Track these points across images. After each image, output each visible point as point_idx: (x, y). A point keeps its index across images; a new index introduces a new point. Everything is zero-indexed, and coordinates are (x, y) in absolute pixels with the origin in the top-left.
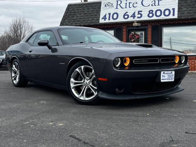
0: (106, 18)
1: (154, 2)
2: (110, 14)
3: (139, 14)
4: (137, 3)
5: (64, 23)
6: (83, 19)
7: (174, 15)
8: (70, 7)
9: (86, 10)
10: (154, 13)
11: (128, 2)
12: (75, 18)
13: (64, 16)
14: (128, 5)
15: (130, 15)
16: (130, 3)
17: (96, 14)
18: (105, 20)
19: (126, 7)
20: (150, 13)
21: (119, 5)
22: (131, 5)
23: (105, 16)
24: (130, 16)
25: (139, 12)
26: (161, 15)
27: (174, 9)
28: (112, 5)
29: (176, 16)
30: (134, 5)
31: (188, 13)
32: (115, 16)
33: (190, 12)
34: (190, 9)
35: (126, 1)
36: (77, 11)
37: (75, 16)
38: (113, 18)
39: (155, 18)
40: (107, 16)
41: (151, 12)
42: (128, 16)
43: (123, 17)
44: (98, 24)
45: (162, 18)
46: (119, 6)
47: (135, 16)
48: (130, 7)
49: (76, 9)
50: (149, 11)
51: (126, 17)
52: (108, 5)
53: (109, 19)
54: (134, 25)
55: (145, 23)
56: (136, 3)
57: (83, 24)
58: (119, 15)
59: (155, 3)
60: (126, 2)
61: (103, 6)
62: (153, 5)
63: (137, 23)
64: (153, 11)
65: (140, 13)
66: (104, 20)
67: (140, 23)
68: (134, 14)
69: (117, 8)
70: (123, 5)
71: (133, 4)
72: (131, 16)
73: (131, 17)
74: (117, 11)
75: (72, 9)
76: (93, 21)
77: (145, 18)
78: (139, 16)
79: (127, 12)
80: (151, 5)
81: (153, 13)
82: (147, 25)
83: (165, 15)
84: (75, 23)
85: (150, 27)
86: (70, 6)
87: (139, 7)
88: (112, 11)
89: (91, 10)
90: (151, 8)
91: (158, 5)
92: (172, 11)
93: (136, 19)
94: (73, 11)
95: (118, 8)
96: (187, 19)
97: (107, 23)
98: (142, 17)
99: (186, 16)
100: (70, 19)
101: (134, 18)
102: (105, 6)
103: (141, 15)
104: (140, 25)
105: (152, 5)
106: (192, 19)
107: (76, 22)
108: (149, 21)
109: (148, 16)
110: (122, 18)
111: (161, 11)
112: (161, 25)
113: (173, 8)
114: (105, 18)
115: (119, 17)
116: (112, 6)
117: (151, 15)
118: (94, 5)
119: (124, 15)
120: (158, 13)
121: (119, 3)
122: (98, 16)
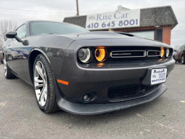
1: (123, 15)
7: (137, 24)
14: (105, 17)
16: (106, 16)
17: (83, 24)
19: (104, 19)
22: (107, 18)
25: (113, 22)
26: (128, 24)
27: (137, 20)
29: (138, 25)
30: (110, 18)
31: (147, 22)
32: (96, 25)
33: (149, 21)
34: (149, 19)
35: (104, 15)
38: (95, 27)
39: (123, 26)
40: (91, 26)
41: (121, 22)
42: (105, 25)
43: (101, 26)
46: (99, 19)
47: (110, 25)
55: (117, 30)
58: (99, 24)
68: (109, 23)
69: (97, 20)
70: (102, 18)
72: (108, 25)
74: (98, 22)
75: (67, 21)
79: (104, 23)
80: (121, 17)
83: (130, 24)
87: (113, 19)
88: (94, 22)
90: (121, 19)
91: (126, 17)
92: (135, 21)
96: (146, 27)
98: (115, 26)
99: (146, 24)
102: (90, 18)
103: (114, 24)
106: (150, 27)
109: (119, 25)
111: (128, 21)
114: (89, 26)
115: (99, 26)
118: (82, 18)
119: (103, 25)
120: (126, 23)
121: (99, 16)
122: (85, 25)
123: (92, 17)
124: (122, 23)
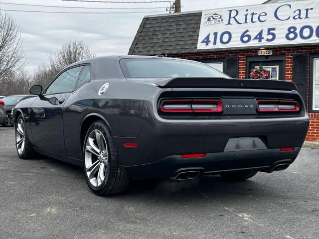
0: (210, 42)
1: (298, 12)
2: (216, 34)
3: (269, 33)
4: (266, 15)
5: (134, 50)
6: (169, 44)
8: (147, 22)
9: (175, 27)
10: (298, 31)
11: (250, 13)
12: (155, 41)
13: (135, 38)
14: (249, 17)
15: (253, 34)
16: (253, 14)
17: (191, 34)
18: (207, 44)
19: (246, 22)
20: (290, 32)
21: (234, 18)
22: (256, 17)
23: (208, 37)
24: (252, 38)
25: (269, 30)
26: (310, 36)
28: (221, 18)
30: (262, 19)
32: (226, 38)
35: (247, 10)
36: (158, 29)
37: (154, 38)
38: (222, 42)
39: (299, 41)
40: (212, 38)
41: (292, 30)
42: (249, 37)
43: (239, 39)
44: (194, 51)
45: (313, 42)
46: (232, 20)
47: (263, 38)
48: (254, 21)
49: (157, 25)
50: (289, 29)
51: (246, 39)
52: (213, 18)
53: (215, 43)
54: (260, 53)
55: (281, 50)
56: (264, 14)
57: (167, 52)
58: (233, 35)
59: (300, 14)
60: (246, 13)
61: (204, 20)
62: (296, 17)
63: (265, 51)
64: (295, 29)
65: (271, 32)
66: (205, 44)
67: (271, 51)
68: (261, 33)
69: (229, 23)
70: (241, 18)
71: (260, 16)
72: (256, 38)
73: (254, 39)
74: (229, 28)
75: (150, 26)
76: (187, 47)
77: (281, 40)
78: (270, 37)
79: (247, 31)
80: (291, 18)
81: (296, 32)
82: (284, 54)
84: (154, 50)
85: (290, 58)
86: (146, 20)
87: (271, 22)
88: (221, 28)
89: (183, 26)
90: (291, 23)
91: (307, 17)
93: (264, 43)
94: (152, 29)
95: (231, 23)
97: (211, 50)
98: (275, 39)
100: (145, 43)
101: (260, 41)
102: (209, 20)
103: (274, 35)
104: (271, 54)
105: (294, 18)
107: (156, 48)
108: (288, 47)
109: (287, 37)
110: (238, 41)
111: (310, 28)
112: (311, 54)
114: (206, 41)
115: (232, 40)
116: (220, 20)
117: (291, 36)
118: (189, 18)
119: (243, 36)
120: (306, 33)
121: (234, 14)
122: (195, 38)
123: (215, 17)
124: (294, 32)
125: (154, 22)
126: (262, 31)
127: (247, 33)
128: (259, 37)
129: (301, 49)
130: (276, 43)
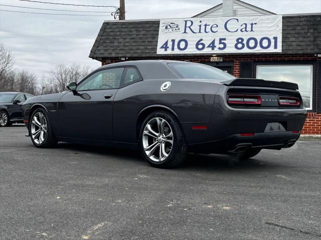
0: (168, 47)
1: (244, 26)
2: (173, 41)
3: (220, 43)
4: (217, 26)
5: (96, 52)
6: (130, 47)
7: (276, 47)
8: (108, 27)
9: (135, 32)
10: (245, 42)
11: (203, 24)
12: (116, 44)
13: (96, 41)
14: (203, 28)
15: (207, 43)
16: (206, 25)
17: (150, 40)
18: (166, 50)
19: (200, 32)
20: (238, 43)
21: (189, 27)
22: (208, 28)
23: (166, 43)
24: (206, 46)
25: (221, 40)
26: (255, 47)
27: (275, 39)
28: (177, 27)
29: (279, 50)
30: (213, 29)
31: (297, 45)
32: (182, 45)
33: (301, 44)
34: (301, 39)
35: (201, 22)
36: (118, 33)
37: (115, 41)
38: (179, 48)
39: (246, 50)
40: (170, 44)
41: (240, 41)
42: (203, 44)
43: (195, 46)
44: (154, 55)
45: (257, 52)
46: (188, 29)
47: (215, 47)
48: (207, 31)
49: (117, 30)
50: (238, 40)
51: (200, 47)
52: (170, 27)
53: (173, 49)
54: (212, 59)
55: (230, 58)
56: (216, 26)
57: (128, 55)
58: (189, 43)
59: (246, 28)
60: (200, 24)
61: (162, 28)
62: (243, 30)
63: (216, 58)
64: (242, 40)
65: (222, 41)
66: (164, 49)
67: (222, 58)
68: (213, 42)
69: (185, 32)
70: (195, 28)
71: (212, 27)
73: (208, 47)
74: (186, 37)
75: (110, 30)
76: (147, 51)
77: (231, 49)
78: (222, 46)
79: (201, 40)
80: (239, 30)
81: (244, 42)
82: (232, 61)
83: (262, 46)
84: (116, 53)
85: (237, 65)
86: (106, 24)
87: (221, 33)
88: (178, 36)
89: (142, 33)
90: (239, 35)
91: (252, 30)
92: (273, 41)
93: (216, 51)
94: (112, 34)
95: (187, 32)
96: (296, 55)
97: (169, 55)
98: (226, 48)
99: (295, 49)
100: (107, 46)
101: (213, 49)
102: (166, 28)
103: (225, 45)
104: (221, 60)
105: (241, 30)
107: (117, 51)
108: (236, 55)
109: (236, 47)
110: (193, 48)
111: (255, 40)
112: (255, 61)
113: (275, 36)
114: (165, 47)
115: (188, 47)
116: (177, 29)
117: (240, 46)
118: (148, 25)
119: (197, 44)
120: (252, 43)
121: (189, 24)
122: (154, 43)
123: (171, 26)
124: (242, 43)
125: (114, 27)
126: (214, 41)
127: (201, 42)
128: (212, 45)
129: (247, 57)
130: (227, 51)
